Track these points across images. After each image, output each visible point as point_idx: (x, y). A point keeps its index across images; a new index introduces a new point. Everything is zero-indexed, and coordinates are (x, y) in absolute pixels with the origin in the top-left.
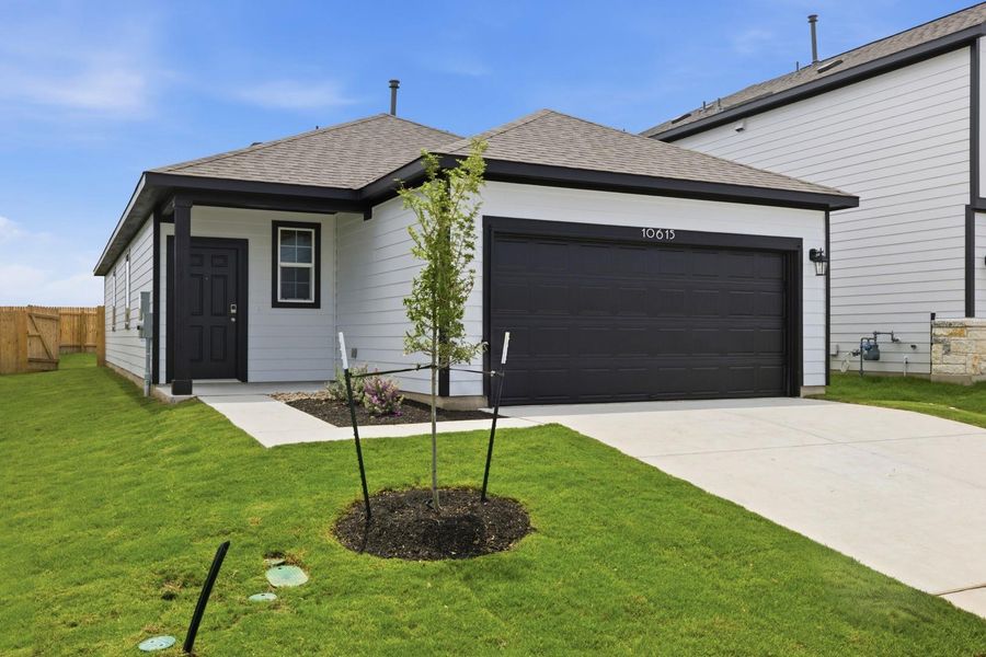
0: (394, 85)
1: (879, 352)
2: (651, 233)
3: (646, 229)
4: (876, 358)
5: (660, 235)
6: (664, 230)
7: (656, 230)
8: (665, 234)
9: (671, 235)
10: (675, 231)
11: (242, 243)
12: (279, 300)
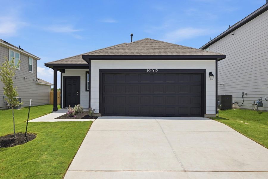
1: (263, 104)
2: (150, 71)
3: (148, 69)
4: (261, 106)
5: (153, 71)
9: (156, 71)
11: (79, 77)
12: (87, 90)
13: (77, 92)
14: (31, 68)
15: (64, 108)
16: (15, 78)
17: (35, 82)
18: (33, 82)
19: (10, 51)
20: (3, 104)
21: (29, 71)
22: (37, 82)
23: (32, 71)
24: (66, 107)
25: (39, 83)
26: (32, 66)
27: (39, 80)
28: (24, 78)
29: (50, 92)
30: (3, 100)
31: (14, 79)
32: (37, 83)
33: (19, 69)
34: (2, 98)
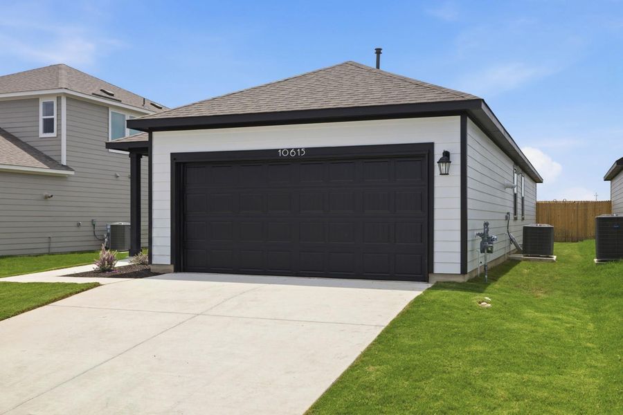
0: (378, 51)
2: (285, 153)
3: (282, 150)
5: (293, 153)
6: (296, 149)
7: (290, 150)
8: (297, 152)
9: (302, 152)
10: (306, 149)
16: (116, 176)
20: (93, 238)
30: (92, 229)
31: (114, 178)
34: (90, 224)
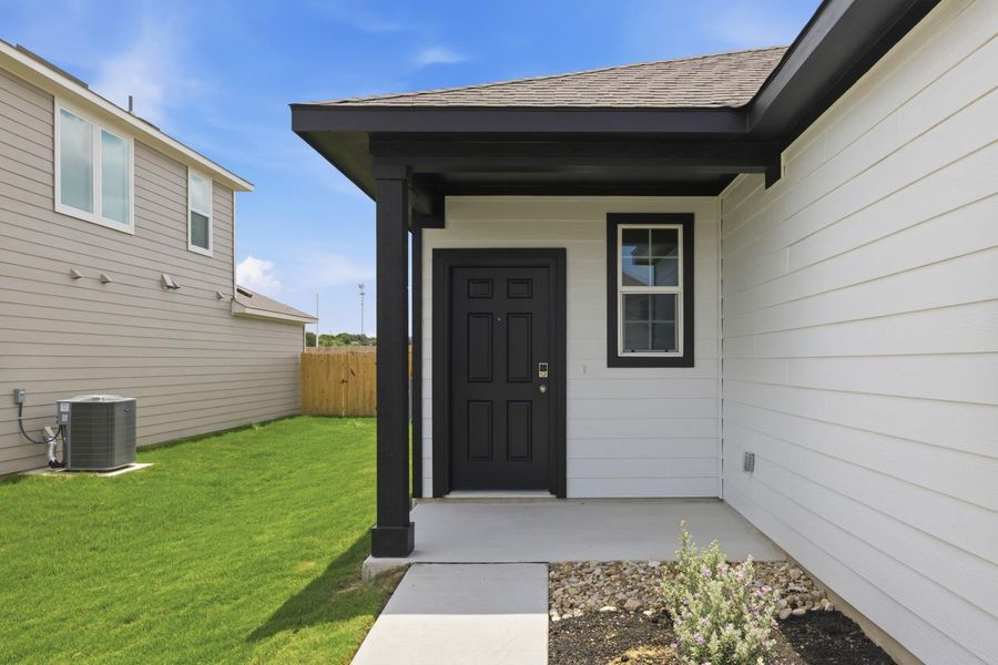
11: (559, 256)
12: (621, 353)
13: (543, 374)
14: (200, 230)
15: (439, 493)
16: (105, 282)
17: (221, 304)
18: (215, 304)
19: (62, 111)
20: (16, 440)
21: (192, 248)
22: (235, 306)
23: (206, 246)
24: (451, 488)
25: (248, 311)
26: (207, 219)
27: (250, 296)
28: (163, 281)
29: (303, 354)
30: (13, 414)
31: (98, 286)
32: (237, 309)
33: (129, 228)
34: (9, 402)
